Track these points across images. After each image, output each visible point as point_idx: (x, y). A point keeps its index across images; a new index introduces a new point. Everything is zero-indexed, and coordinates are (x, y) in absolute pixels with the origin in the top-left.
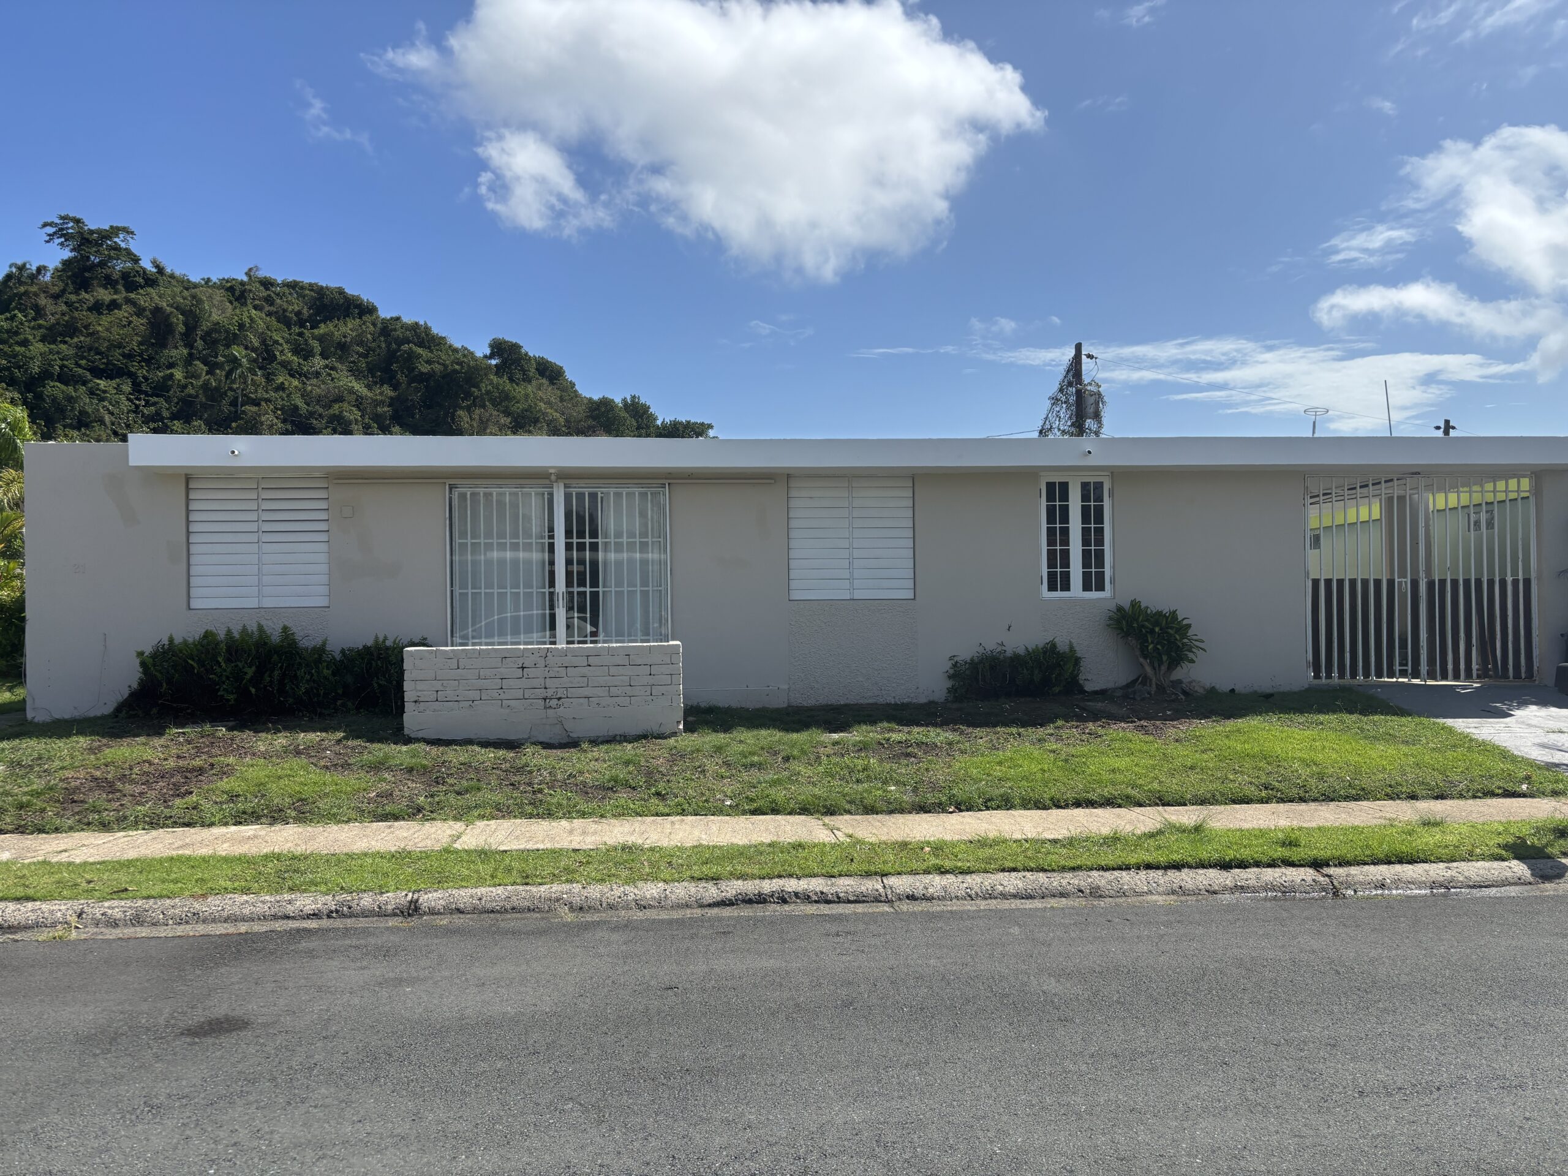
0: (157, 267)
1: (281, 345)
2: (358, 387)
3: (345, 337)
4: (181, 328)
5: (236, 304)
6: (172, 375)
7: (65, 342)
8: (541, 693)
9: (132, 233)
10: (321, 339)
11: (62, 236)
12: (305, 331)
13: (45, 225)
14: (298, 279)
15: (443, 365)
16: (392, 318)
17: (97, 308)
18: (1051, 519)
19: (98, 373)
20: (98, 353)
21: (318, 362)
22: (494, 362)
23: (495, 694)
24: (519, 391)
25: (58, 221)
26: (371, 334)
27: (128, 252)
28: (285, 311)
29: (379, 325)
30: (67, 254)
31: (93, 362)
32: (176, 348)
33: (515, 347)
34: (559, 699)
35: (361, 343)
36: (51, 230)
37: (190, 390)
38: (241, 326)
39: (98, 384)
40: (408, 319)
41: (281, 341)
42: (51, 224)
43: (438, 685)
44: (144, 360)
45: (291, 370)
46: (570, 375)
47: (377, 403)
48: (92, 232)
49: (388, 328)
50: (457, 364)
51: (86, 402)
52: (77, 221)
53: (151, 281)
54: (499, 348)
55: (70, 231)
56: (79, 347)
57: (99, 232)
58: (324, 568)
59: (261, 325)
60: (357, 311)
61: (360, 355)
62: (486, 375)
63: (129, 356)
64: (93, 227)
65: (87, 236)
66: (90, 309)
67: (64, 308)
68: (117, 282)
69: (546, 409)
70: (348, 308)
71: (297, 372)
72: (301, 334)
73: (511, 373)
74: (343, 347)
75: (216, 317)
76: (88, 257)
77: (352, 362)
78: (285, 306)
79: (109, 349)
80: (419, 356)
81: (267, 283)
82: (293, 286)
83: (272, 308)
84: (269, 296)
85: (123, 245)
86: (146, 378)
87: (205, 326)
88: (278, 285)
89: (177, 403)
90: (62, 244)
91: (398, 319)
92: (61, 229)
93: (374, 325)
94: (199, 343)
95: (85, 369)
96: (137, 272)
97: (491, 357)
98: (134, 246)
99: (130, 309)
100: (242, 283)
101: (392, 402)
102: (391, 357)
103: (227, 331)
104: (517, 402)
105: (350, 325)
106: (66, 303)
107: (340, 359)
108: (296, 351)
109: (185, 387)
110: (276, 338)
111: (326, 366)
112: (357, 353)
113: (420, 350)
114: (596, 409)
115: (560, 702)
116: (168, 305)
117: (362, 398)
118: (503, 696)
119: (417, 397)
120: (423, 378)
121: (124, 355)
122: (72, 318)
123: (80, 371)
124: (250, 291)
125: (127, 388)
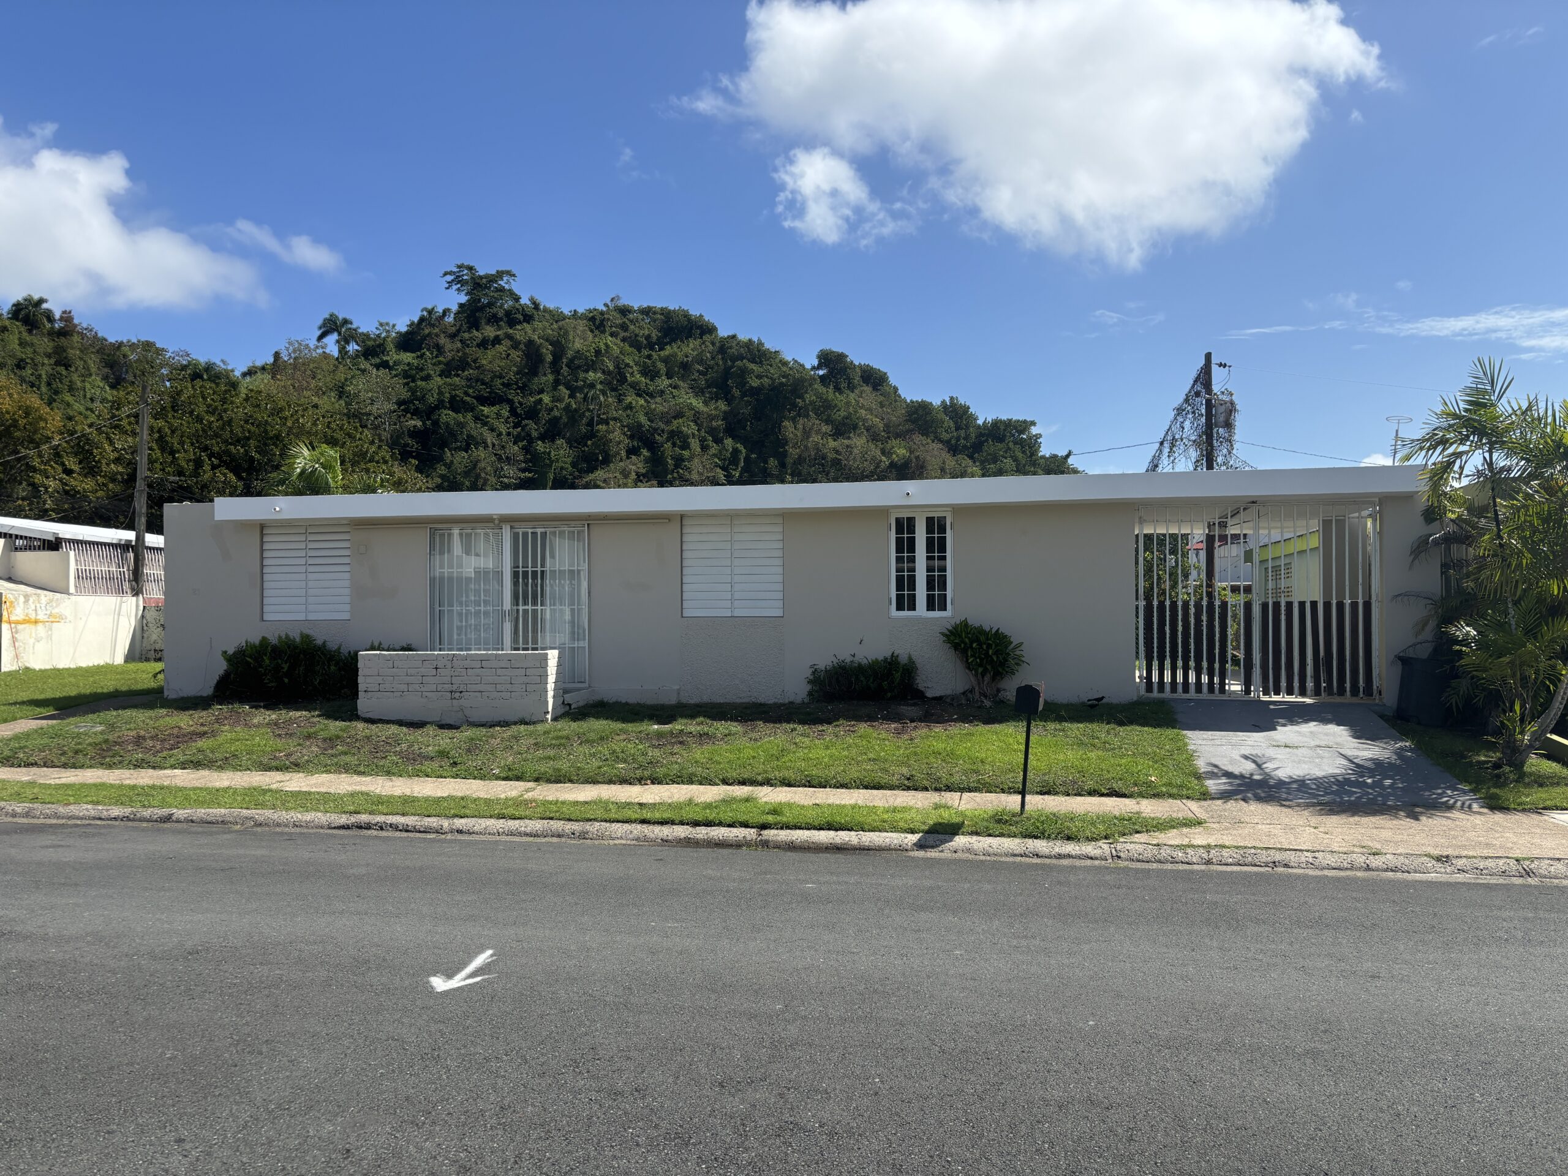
0: (534, 303)
1: (632, 367)
2: (697, 403)
3: (687, 357)
4: (549, 358)
5: (597, 332)
6: (541, 400)
7: (458, 375)
8: (448, 687)
9: (514, 275)
10: (666, 360)
11: (459, 282)
12: (653, 353)
13: (446, 274)
14: (652, 305)
15: (771, 378)
16: (728, 337)
17: (484, 344)
18: (899, 549)
19: (483, 400)
20: (483, 384)
21: (663, 382)
22: (821, 372)
23: (417, 687)
24: (840, 399)
25: (455, 270)
26: (709, 352)
27: (511, 293)
28: (636, 335)
29: (718, 345)
30: (463, 298)
31: (479, 392)
32: (545, 375)
33: (841, 357)
34: (461, 692)
35: (701, 362)
36: (450, 278)
37: (556, 413)
38: (598, 352)
39: (483, 411)
40: (743, 337)
41: (632, 364)
42: (450, 273)
43: (380, 680)
44: (519, 388)
45: (640, 389)
46: (893, 380)
47: (712, 418)
48: (481, 277)
49: (725, 347)
50: (784, 377)
51: (474, 428)
52: (470, 268)
53: (528, 318)
54: (827, 359)
55: (465, 277)
56: (469, 379)
57: (486, 276)
58: (347, 591)
59: (616, 351)
60: (698, 331)
61: (700, 373)
62: (811, 385)
63: (507, 385)
64: (481, 273)
65: (478, 281)
66: (478, 346)
67: (459, 345)
68: (501, 319)
69: (866, 415)
70: (691, 328)
71: (644, 392)
72: (649, 357)
73: (836, 383)
74: (685, 366)
75: (578, 345)
76: (479, 300)
77: (693, 380)
78: (637, 331)
79: (492, 379)
80: (753, 371)
81: (624, 311)
82: (647, 312)
83: (626, 334)
84: (624, 323)
85: (507, 287)
86: (521, 403)
87: (570, 354)
88: (635, 311)
89: (545, 425)
90: (458, 289)
91: (734, 337)
92: (459, 276)
93: (713, 344)
94: (565, 370)
95: (473, 397)
96: (517, 309)
97: (819, 367)
98: (516, 286)
99: (507, 343)
100: (602, 313)
101: (726, 416)
102: (727, 374)
103: (586, 358)
104: (839, 410)
105: (691, 346)
106: (461, 341)
107: (683, 378)
108: (645, 372)
109: (552, 410)
110: (628, 361)
111: (671, 385)
112: (698, 371)
113: (752, 366)
114: (914, 413)
115: (462, 694)
116: (539, 338)
117: (698, 412)
118: (423, 689)
119: (746, 411)
120: (755, 392)
121: (503, 384)
122: (464, 354)
123: (468, 399)
124: (609, 319)
125: (505, 413)
